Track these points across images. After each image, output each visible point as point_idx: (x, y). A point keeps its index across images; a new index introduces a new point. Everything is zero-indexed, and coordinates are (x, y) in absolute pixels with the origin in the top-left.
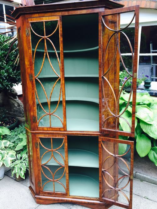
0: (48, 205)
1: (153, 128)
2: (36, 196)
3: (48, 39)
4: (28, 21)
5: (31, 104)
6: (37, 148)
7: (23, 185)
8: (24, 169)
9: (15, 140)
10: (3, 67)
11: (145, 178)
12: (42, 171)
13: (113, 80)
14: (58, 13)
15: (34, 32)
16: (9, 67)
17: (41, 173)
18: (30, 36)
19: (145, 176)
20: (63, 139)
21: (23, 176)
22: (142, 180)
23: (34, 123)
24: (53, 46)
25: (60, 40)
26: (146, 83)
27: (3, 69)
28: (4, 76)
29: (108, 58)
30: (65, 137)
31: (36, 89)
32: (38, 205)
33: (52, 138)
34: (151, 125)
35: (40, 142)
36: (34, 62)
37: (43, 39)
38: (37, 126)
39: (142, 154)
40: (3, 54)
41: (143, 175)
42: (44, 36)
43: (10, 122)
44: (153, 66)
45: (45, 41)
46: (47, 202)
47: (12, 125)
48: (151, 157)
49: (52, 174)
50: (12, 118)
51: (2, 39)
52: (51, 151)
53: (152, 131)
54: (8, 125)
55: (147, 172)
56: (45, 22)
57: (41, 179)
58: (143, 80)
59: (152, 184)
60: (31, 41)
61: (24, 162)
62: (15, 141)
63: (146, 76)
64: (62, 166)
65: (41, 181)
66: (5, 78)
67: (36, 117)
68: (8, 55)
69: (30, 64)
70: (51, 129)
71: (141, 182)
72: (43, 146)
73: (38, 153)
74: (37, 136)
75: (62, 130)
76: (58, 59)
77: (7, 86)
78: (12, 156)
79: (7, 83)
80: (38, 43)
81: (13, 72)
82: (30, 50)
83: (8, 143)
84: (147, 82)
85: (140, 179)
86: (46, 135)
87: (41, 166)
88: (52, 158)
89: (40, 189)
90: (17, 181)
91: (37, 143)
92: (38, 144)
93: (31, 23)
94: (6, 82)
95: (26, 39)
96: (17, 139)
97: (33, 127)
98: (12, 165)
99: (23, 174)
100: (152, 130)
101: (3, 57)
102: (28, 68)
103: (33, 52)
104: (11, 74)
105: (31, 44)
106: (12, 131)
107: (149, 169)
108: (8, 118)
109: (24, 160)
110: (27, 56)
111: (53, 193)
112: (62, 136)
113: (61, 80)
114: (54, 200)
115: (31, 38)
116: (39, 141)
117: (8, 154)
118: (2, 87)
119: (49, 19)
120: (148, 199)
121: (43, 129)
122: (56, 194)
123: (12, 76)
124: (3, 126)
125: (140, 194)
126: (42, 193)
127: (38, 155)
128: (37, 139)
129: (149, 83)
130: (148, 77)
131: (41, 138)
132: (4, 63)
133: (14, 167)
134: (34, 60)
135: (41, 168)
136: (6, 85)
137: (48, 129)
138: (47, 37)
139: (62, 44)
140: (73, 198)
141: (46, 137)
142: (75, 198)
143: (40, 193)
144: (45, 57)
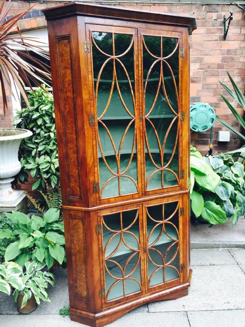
3: (118, 60)
5: (91, 164)
6: (99, 234)
15: (97, 47)
17: (104, 273)
18: (91, 53)
20: (137, 210)
23: (95, 195)
24: (126, 71)
25: (135, 63)
30: (139, 206)
31: (99, 137)
33: (122, 212)
35: (104, 223)
36: (97, 94)
37: (112, 60)
38: (99, 198)
42: (113, 55)
45: (114, 63)
46: (114, 317)
49: (122, 269)
52: (120, 234)
56: (115, 34)
64: (135, 252)
65: (105, 286)
67: (98, 184)
69: (91, 97)
70: (120, 198)
72: (109, 228)
73: (100, 241)
74: (99, 214)
75: (137, 196)
76: (132, 91)
82: (90, 76)
86: (113, 210)
87: (106, 261)
89: (103, 301)
91: (99, 226)
92: (101, 227)
95: (85, 57)
97: (93, 200)
100: (208, 181)
102: (86, 105)
105: (92, 66)
110: (85, 84)
111: (122, 299)
112: (136, 206)
113: (136, 122)
119: (120, 31)
120: (214, 265)
121: (108, 201)
122: (128, 298)
125: (203, 264)
126: (105, 306)
127: (100, 246)
128: (99, 220)
131: (105, 217)
134: (97, 91)
135: (105, 265)
137: (116, 199)
139: (137, 70)
140: (151, 294)
141: (113, 213)
142: (153, 294)
143: (102, 308)
144: (113, 87)
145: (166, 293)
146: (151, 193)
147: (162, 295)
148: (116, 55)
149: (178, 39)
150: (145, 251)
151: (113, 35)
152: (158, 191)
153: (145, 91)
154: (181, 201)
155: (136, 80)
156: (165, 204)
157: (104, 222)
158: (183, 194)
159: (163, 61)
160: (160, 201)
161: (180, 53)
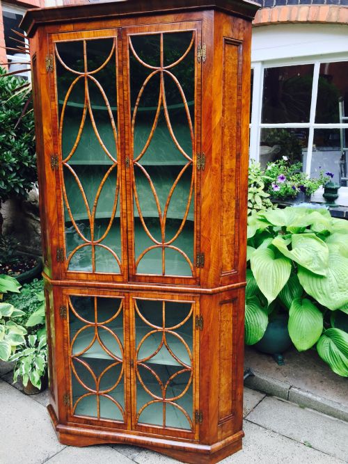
0: (86, 449)
1: (326, 285)
2: (60, 427)
3: (92, 78)
4: (51, 40)
5: (54, 221)
6: (63, 317)
7: (36, 403)
8: (40, 367)
9: (28, 304)
10: (9, 144)
11: (310, 400)
12: (74, 371)
13: (232, 171)
14: (114, 21)
15: (62, 63)
16: (23, 145)
17: (71, 375)
18: (55, 72)
19: (310, 395)
20: (120, 299)
21: (38, 383)
22: (303, 407)
23: (59, 264)
24: (103, 93)
25: (117, 80)
26: (327, 190)
27: (10, 148)
28: (11, 164)
29: (221, 121)
30: (124, 295)
31: (64, 187)
32: (63, 446)
33: (98, 298)
34: (321, 277)
35: (71, 306)
36: (61, 127)
37: (82, 79)
38: (65, 270)
39: (302, 345)
40: (11, 116)
41: (305, 394)
42: (84, 71)
43: (23, 267)
44: (345, 151)
45: (86, 82)
46: (83, 441)
47: (28, 272)
48: (324, 352)
49: (95, 378)
50: (30, 258)
51: (10, 86)
52: (93, 327)
53: (325, 291)
54: (19, 273)
55: (315, 387)
56: (87, 41)
57: (71, 389)
58: (320, 182)
59: (326, 415)
60: (56, 83)
61: (42, 351)
62: (28, 307)
63: (328, 174)
64: (116, 361)
65: (71, 392)
66: (11, 169)
67: (63, 250)
68: (21, 120)
69: (54, 132)
70: (94, 276)
71: (302, 410)
72: (78, 315)
73: (65, 329)
74: (64, 292)
75: (119, 279)
76: (113, 122)
77: (16, 185)
78: (17, 337)
79: (15, 180)
80: (71, 86)
81: (30, 157)
82: (53, 104)
83: (12, 309)
84: (329, 186)
85: (298, 403)
86: (83, 291)
87: (73, 359)
88: (96, 342)
89: (69, 411)
90: (26, 394)
91: (65, 307)
92: (66, 310)
93: (57, 43)
94: (14, 178)
95: (47, 78)
96: (34, 303)
97: (56, 271)
98: (16, 357)
99: (37, 378)
100: (324, 288)
101: (10, 123)
102: (48, 142)
103: (60, 106)
104: (26, 159)
105: (56, 89)
106: (25, 285)
107: (321, 382)
108: (20, 257)
109: (42, 348)
110: (47, 115)
111: (95, 421)
112: (118, 293)
113: (119, 168)
114: (98, 437)
115: (55, 77)
116: (69, 304)
117: (7, 332)
118: (5, 188)
119: (94, 36)
120: (311, 447)
121: (78, 277)
122: (103, 424)
123: (27, 164)
124: (7, 274)
125: (295, 436)
126: (72, 419)
127: (66, 335)
128: (64, 299)
129: (335, 190)
130: (332, 176)
131: (72, 298)
132: (10, 137)
133: (19, 363)
134: (61, 123)
135: (72, 364)
136: (14, 184)
137: (89, 276)
138: (91, 75)
139: (121, 90)
140: (139, 435)
141: (84, 295)
142: (144, 435)
143: (67, 420)
144: (84, 117)
145: (164, 445)
146: (143, 279)
147: (157, 444)
148: (89, 71)
149: (192, 32)
150: (132, 366)
151: (85, 42)
152: (155, 279)
153: (133, 121)
154: (198, 305)
155: (118, 105)
156: (166, 302)
157: (70, 304)
158: (202, 294)
159: (164, 72)
160: (158, 296)
161: (198, 55)
